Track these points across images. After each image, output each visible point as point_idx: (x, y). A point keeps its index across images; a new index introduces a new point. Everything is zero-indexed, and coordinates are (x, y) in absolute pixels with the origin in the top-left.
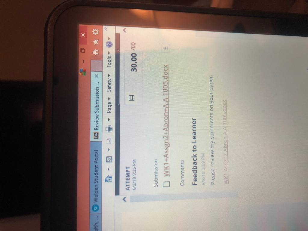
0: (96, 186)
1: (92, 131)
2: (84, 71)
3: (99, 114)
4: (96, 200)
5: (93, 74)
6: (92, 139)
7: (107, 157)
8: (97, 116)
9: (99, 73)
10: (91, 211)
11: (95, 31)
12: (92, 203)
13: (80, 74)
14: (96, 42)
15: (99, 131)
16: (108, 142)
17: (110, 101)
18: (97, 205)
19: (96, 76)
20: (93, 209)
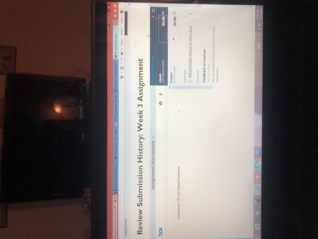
0: (116, 80)
1: (114, 54)
2: (110, 25)
3: (117, 46)
4: (116, 87)
5: (114, 27)
6: (114, 58)
7: (121, 67)
8: (116, 47)
9: (117, 26)
10: (114, 92)
11: (115, 5)
12: (114, 88)
13: (108, 27)
14: (115, 11)
15: (117, 54)
16: (121, 60)
17: (122, 40)
18: (116, 89)
19: (116, 28)
20: (115, 91)
